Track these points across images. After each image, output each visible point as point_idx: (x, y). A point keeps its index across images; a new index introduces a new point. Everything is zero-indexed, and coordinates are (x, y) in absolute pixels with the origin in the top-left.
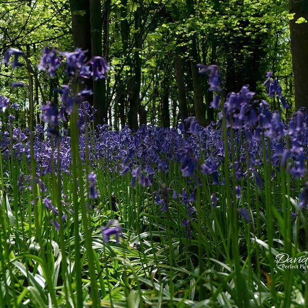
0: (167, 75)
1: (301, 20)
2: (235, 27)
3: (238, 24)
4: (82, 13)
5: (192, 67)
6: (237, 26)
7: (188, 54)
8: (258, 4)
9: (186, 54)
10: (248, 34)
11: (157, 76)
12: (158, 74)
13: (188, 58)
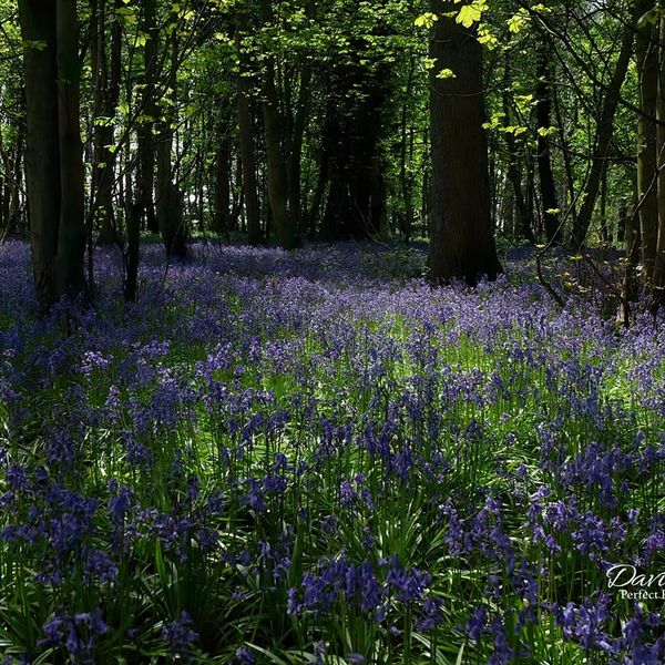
1: (446, 73)
2: (342, 49)
3: (348, 44)
4: (40, 45)
6: (344, 47)
8: (384, 11)
10: (363, 62)
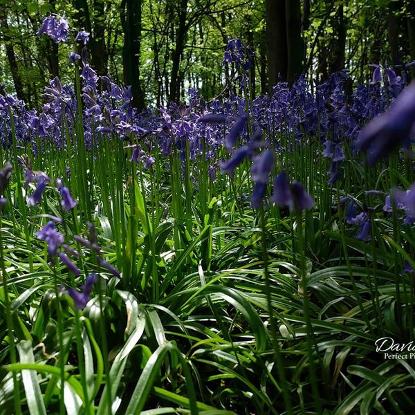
0: (378, 38)
5: (408, 25)
7: (404, 9)
9: (402, 10)
11: (366, 40)
12: (368, 39)
13: (404, 14)
